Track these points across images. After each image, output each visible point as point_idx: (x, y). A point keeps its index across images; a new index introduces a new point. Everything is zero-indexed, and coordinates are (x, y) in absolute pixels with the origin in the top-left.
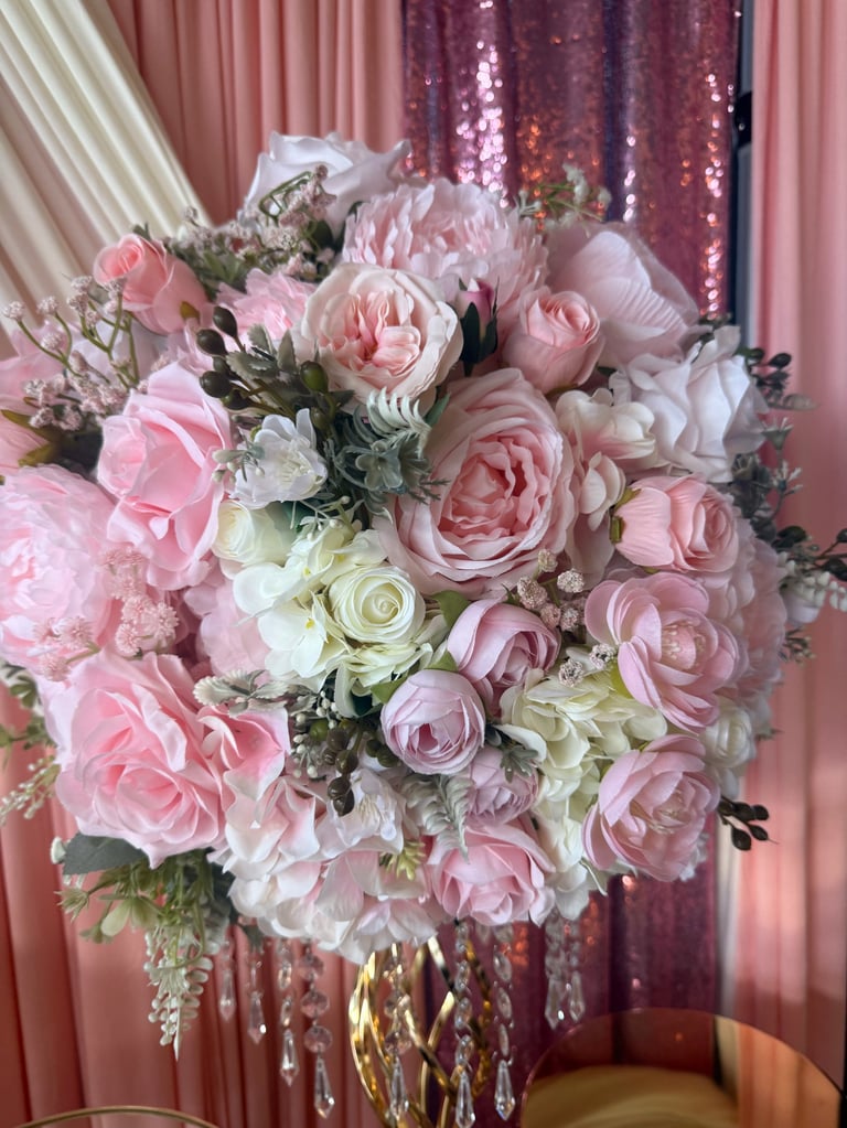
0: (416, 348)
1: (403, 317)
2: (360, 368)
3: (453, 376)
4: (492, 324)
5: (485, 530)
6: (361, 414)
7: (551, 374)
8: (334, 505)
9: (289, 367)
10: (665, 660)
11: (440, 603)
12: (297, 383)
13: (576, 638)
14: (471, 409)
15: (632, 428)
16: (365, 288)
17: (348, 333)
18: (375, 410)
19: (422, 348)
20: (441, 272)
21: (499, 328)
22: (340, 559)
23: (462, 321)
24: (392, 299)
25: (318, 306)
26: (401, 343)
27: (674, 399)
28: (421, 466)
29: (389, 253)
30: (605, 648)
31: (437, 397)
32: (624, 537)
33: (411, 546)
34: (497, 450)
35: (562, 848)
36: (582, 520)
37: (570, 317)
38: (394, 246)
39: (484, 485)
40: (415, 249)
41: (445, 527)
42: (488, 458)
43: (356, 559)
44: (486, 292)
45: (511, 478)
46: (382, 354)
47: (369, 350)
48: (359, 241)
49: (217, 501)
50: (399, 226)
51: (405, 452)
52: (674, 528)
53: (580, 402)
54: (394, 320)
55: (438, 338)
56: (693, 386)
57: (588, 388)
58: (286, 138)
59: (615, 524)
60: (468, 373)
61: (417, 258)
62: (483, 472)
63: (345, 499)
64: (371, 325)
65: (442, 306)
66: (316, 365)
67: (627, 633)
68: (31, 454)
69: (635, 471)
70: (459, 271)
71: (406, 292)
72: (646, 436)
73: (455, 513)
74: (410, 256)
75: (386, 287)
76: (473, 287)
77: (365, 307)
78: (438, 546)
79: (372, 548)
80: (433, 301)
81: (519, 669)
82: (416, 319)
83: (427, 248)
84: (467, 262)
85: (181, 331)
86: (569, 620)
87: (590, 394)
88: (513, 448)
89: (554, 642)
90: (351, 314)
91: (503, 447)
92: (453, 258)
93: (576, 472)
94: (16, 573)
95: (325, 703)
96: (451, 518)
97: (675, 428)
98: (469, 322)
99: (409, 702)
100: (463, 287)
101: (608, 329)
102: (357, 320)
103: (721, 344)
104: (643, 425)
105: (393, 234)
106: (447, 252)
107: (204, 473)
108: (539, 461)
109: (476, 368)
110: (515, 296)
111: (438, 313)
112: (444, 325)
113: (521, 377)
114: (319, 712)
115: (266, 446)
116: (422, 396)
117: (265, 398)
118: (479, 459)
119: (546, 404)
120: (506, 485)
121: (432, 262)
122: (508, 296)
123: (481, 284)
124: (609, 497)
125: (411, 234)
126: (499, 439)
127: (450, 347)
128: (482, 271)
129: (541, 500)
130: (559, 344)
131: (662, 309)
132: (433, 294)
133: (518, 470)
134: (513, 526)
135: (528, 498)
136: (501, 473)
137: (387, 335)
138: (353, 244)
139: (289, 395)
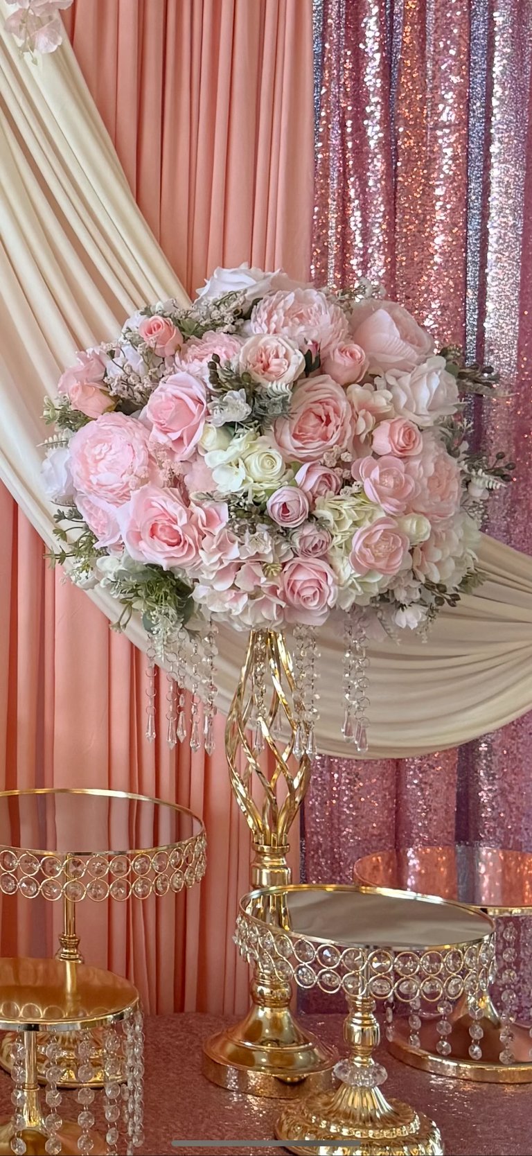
0: (286, 367)
1: (281, 355)
2: (263, 374)
3: (300, 378)
4: (318, 358)
5: (312, 438)
6: (264, 391)
7: (345, 377)
8: (252, 424)
9: (237, 374)
10: (381, 484)
11: (291, 465)
12: (238, 380)
13: (348, 482)
14: (308, 391)
15: (382, 400)
16: (266, 343)
17: (257, 361)
18: (271, 388)
19: (288, 367)
20: (296, 334)
21: (321, 358)
22: (251, 446)
23: (305, 356)
24: (277, 348)
25: (247, 350)
26: (280, 365)
27: (404, 389)
28: (290, 405)
29: (273, 326)
30: (359, 482)
31: (294, 385)
32: (374, 442)
33: (280, 445)
34: (318, 407)
35: (342, 571)
36: (356, 438)
37: (352, 355)
38: (275, 323)
39: (313, 421)
40: (285, 325)
41: (295, 436)
42: (314, 410)
43: (258, 446)
44: (316, 344)
45: (324, 418)
46: (272, 368)
47: (266, 367)
48: (259, 320)
49: (202, 425)
50: (278, 314)
51: (284, 401)
52: (391, 436)
53: (356, 389)
54: (277, 356)
55: (295, 364)
56: (414, 384)
57: (361, 384)
58: (225, 270)
59: (370, 438)
60: (307, 376)
61: (285, 328)
62: (312, 416)
63: (256, 422)
64: (268, 358)
65: (297, 351)
66: (247, 373)
67: (368, 475)
68: (110, 407)
69: (380, 418)
70: (305, 334)
71: (283, 345)
72: (387, 403)
73: (300, 432)
74: (283, 327)
75: (275, 344)
76: (310, 343)
77: (265, 351)
78: (292, 444)
79: (264, 442)
80: (293, 349)
81: (323, 488)
82: (286, 356)
83: (290, 323)
84: (308, 331)
85: (173, 356)
86: (346, 474)
87: (362, 386)
88: (326, 407)
89: (339, 482)
90: (259, 354)
91: (321, 406)
92: (302, 328)
93: (353, 416)
94: (98, 458)
95: (244, 501)
96: (297, 433)
97: (403, 400)
98: (308, 356)
99: (279, 495)
100: (306, 342)
101: (372, 360)
102: (261, 356)
103: (429, 366)
104: (387, 399)
105: (275, 318)
106: (299, 325)
107: (196, 417)
108: (336, 411)
109: (311, 374)
110: (330, 343)
111: (296, 354)
112: (298, 359)
113: (330, 378)
114: (241, 504)
115: (228, 401)
116: (290, 384)
117: (227, 384)
118: (310, 410)
119: (342, 389)
120: (323, 421)
121: (292, 330)
122: (327, 343)
123: (313, 342)
124: (367, 427)
125: (283, 318)
126: (321, 403)
127: (300, 366)
128: (314, 335)
129: (337, 428)
130: (347, 365)
131: (406, 347)
132: (294, 346)
133: (328, 416)
134: (325, 438)
135: (331, 427)
136: (320, 417)
137: (274, 362)
138: (255, 320)
139: (236, 384)
